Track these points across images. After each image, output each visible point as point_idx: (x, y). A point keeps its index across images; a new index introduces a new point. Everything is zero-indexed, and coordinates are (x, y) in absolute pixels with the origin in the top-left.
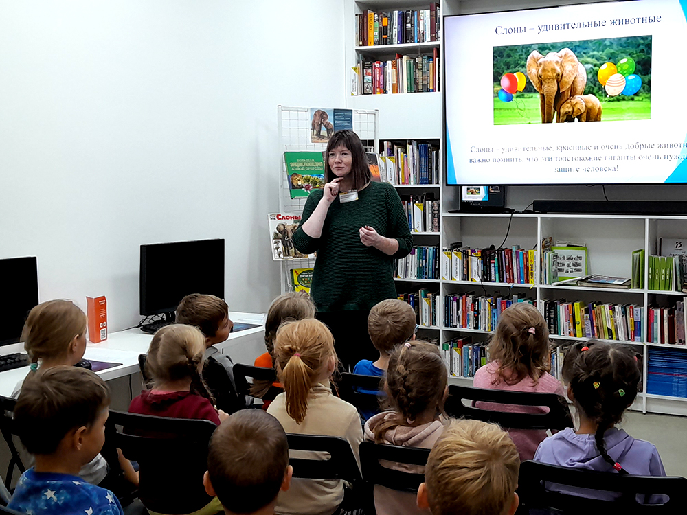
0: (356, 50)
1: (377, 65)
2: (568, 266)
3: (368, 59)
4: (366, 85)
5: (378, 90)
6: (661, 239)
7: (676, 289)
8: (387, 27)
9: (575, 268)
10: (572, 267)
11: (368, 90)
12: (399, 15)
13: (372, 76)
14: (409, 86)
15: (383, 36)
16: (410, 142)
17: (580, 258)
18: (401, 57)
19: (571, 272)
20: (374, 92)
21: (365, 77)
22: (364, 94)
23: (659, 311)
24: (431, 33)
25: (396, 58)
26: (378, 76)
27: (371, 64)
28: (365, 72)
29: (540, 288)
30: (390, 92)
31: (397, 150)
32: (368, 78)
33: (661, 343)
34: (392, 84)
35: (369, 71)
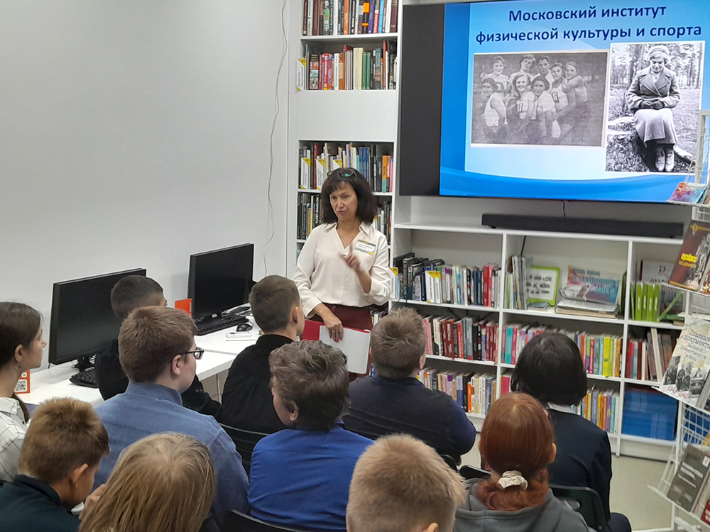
1: (326, 58)
4: (312, 80)
5: (325, 85)
6: (641, 262)
10: (539, 288)
11: (313, 85)
13: (319, 69)
14: (364, 83)
17: (550, 279)
19: (538, 293)
20: (320, 88)
21: (312, 71)
22: (309, 89)
25: (344, 50)
26: (326, 69)
27: (319, 57)
28: (311, 65)
29: (504, 313)
30: (337, 88)
31: (342, 153)
32: (314, 72)
33: (638, 379)
34: (340, 80)
35: (316, 64)
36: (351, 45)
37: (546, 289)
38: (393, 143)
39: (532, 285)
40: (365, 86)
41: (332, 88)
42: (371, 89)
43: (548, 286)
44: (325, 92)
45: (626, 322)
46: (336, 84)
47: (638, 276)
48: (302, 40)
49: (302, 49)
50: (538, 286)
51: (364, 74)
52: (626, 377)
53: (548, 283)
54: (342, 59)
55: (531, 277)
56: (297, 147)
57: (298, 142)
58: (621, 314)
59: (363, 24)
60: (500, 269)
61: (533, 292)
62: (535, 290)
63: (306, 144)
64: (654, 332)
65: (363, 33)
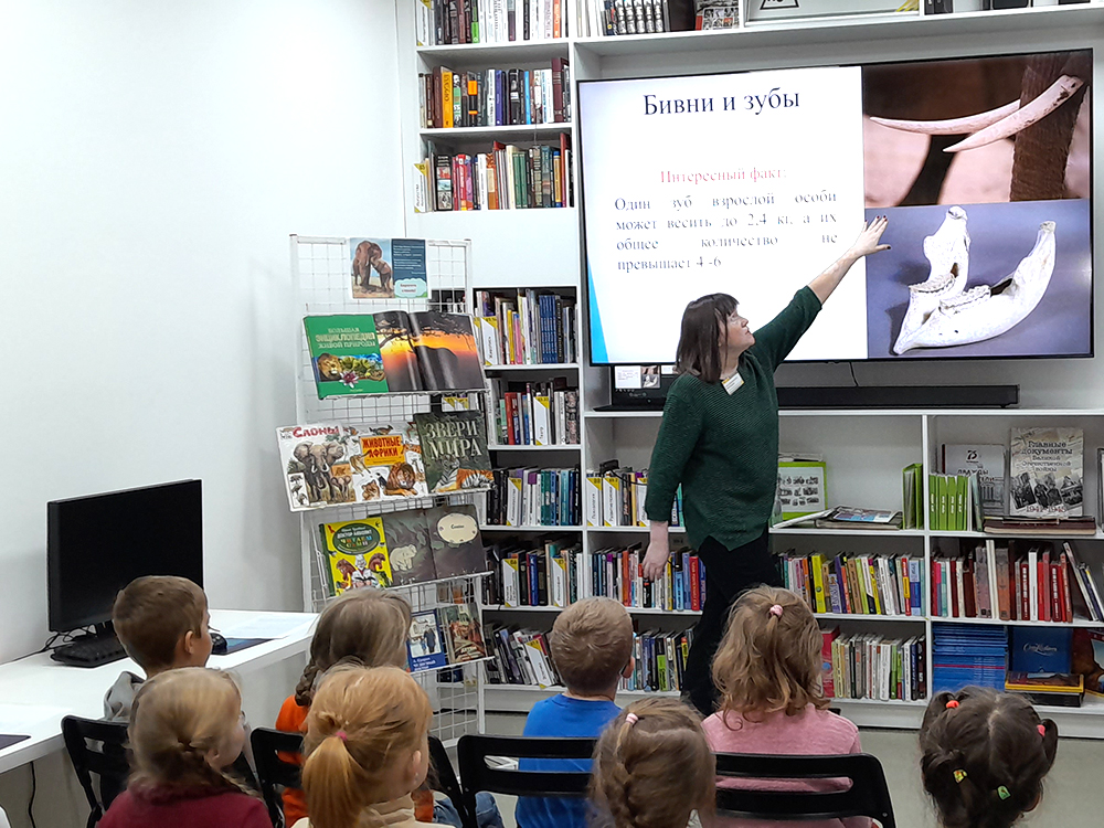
0: (421, 135)
1: (461, 161)
2: (797, 493)
3: (442, 150)
4: (441, 195)
5: (463, 203)
6: (943, 446)
7: (975, 527)
8: (476, 96)
9: (807, 497)
10: (803, 495)
11: (445, 203)
12: (497, 77)
13: (451, 179)
14: (519, 195)
15: (470, 112)
16: (524, 292)
17: (815, 480)
18: (503, 148)
19: (802, 503)
20: (456, 207)
21: (440, 181)
22: (438, 210)
23: (948, 564)
24: (555, 109)
25: (495, 148)
26: (462, 178)
27: (450, 158)
28: (438, 173)
30: (485, 207)
32: (444, 184)
33: (953, 616)
34: (488, 193)
35: (447, 170)
37: (813, 496)
38: (575, 288)
39: (793, 492)
40: (520, 204)
41: (476, 207)
42: (529, 207)
43: (814, 492)
44: (464, 215)
45: (927, 533)
46: (483, 199)
49: (424, 148)
51: (518, 186)
52: (932, 614)
53: (814, 486)
54: (491, 163)
55: (789, 480)
64: (990, 544)
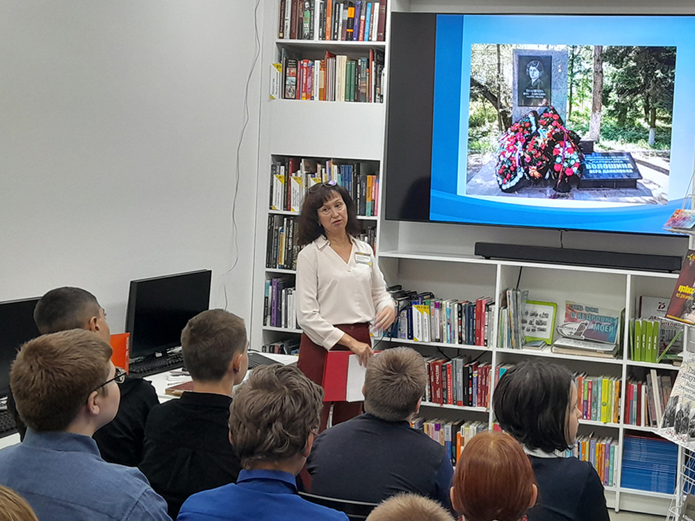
2: (531, 323)
3: (292, 55)
4: (288, 88)
5: (304, 94)
6: (641, 298)
9: (538, 326)
10: (535, 325)
11: (290, 94)
13: (296, 77)
14: (348, 92)
17: (546, 315)
18: (334, 57)
19: (533, 330)
20: (297, 97)
21: (289, 78)
22: (285, 98)
25: (326, 56)
26: (305, 77)
27: (296, 62)
28: (288, 72)
29: (497, 352)
30: (316, 98)
31: (321, 171)
32: (291, 80)
33: (637, 425)
34: (320, 89)
35: (293, 70)
36: (333, 52)
37: (543, 327)
38: (379, 161)
39: (528, 322)
40: (348, 98)
41: (312, 98)
42: (355, 101)
43: (544, 324)
44: (303, 102)
45: (625, 362)
46: (316, 93)
47: (637, 313)
48: (277, 43)
49: (278, 53)
50: (534, 323)
51: (348, 85)
52: (625, 423)
53: (544, 320)
54: (324, 67)
55: (527, 313)
56: (269, 162)
57: (270, 157)
58: (619, 354)
59: (348, 30)
60: (494, 303)
61: (528, 330)
62: (531, 326)
63: (280, 160)
64: (653, 373)
65: (347, 40)
